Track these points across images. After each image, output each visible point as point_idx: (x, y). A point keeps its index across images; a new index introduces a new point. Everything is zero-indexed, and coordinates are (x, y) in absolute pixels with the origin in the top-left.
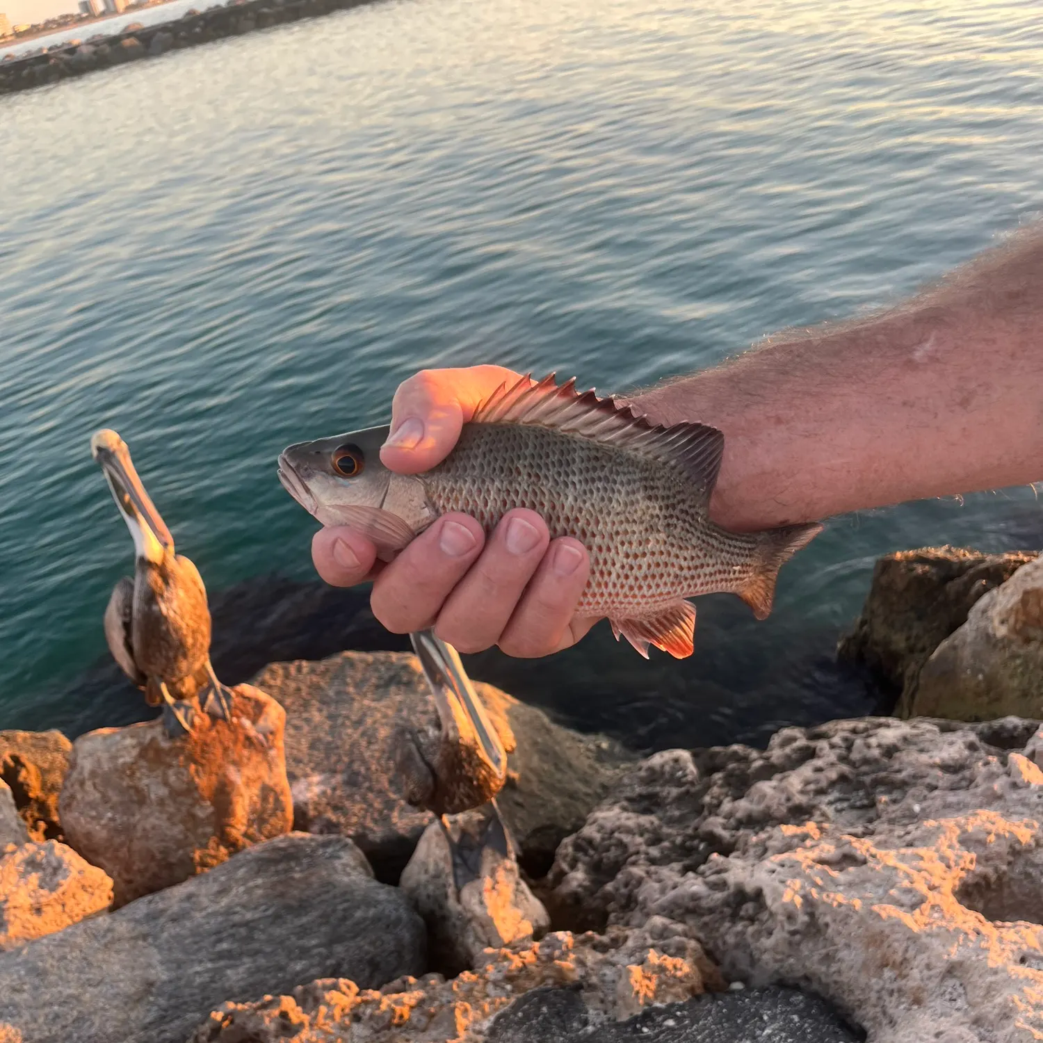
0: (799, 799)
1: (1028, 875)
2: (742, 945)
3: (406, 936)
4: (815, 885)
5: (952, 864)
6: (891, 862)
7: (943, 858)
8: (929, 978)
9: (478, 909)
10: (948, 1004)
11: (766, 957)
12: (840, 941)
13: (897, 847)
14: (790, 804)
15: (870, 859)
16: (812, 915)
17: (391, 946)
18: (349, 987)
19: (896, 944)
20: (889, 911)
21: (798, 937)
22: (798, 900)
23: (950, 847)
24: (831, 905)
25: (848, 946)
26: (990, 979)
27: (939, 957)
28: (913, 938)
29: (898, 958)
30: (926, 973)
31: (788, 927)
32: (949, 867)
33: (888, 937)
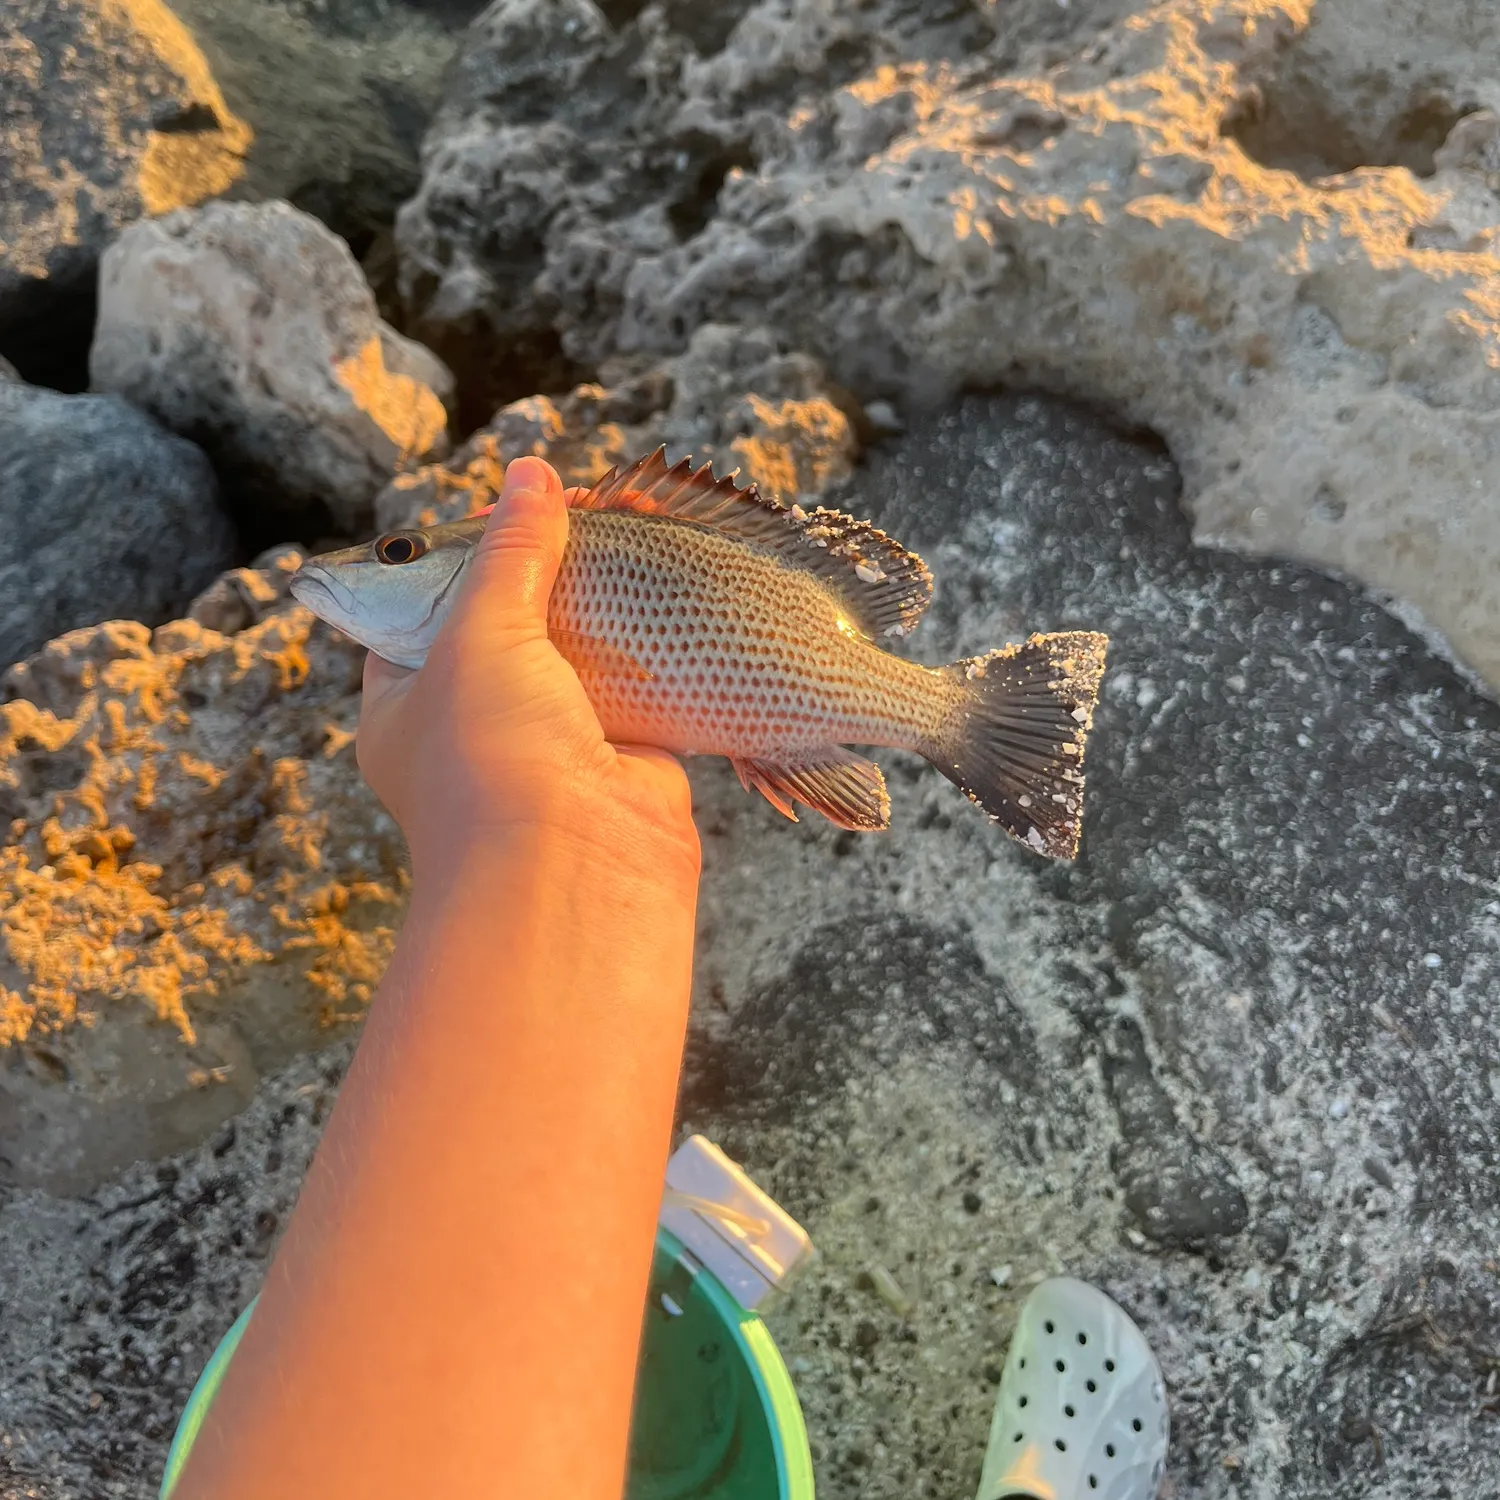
0: (839, 28)
1: (1301, 80)
2: (873, 335)
3: (181, 487)
4: (998, 191)
5: (1204, 91)
6: (1112, 112)
7: (1189, 85)
8: (1274, 315)
9: (329, 402)
10: (1314, 353)
11: (936, 349)
12: (1080, 288)
13: (1103, 82)
14: (827, 41)
15: (1073, 117)
16: (1008, 248)
17: (158, 516)
18: (130, 636)
19: (1194, 269)
20: (1162, 208)
21: (991, 298)
22: (984, 229)
23: (1192, 59)
24: (1046, 224)
25: (1097, 292)
26: (1385, 291)
27: (1283, 272)
28: (1223, 250)
29: (1202, 289)
30: (1267, 308)
31: (971, 284)
32: (1201, 98)
33: (1173, 258)
